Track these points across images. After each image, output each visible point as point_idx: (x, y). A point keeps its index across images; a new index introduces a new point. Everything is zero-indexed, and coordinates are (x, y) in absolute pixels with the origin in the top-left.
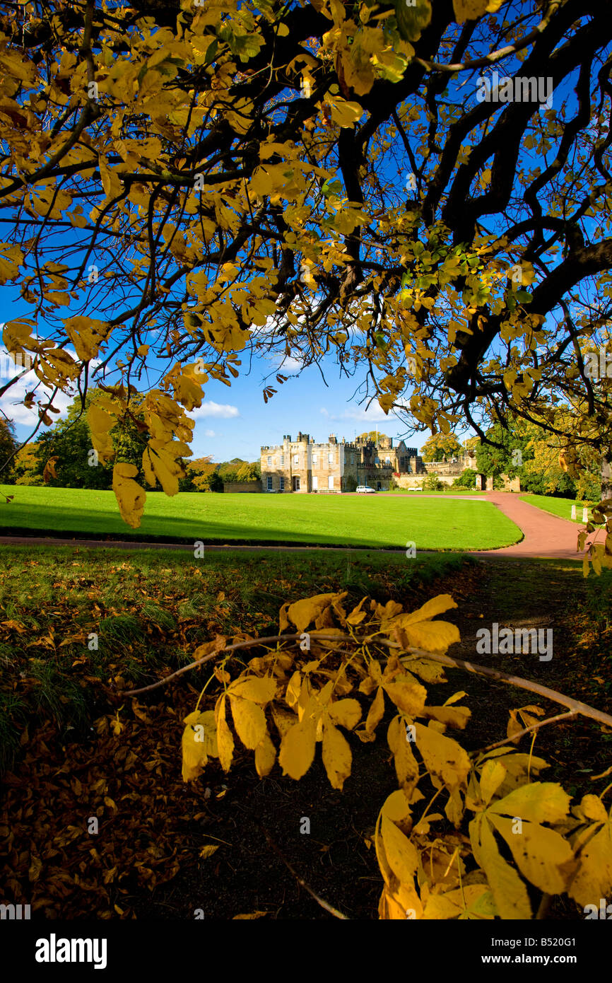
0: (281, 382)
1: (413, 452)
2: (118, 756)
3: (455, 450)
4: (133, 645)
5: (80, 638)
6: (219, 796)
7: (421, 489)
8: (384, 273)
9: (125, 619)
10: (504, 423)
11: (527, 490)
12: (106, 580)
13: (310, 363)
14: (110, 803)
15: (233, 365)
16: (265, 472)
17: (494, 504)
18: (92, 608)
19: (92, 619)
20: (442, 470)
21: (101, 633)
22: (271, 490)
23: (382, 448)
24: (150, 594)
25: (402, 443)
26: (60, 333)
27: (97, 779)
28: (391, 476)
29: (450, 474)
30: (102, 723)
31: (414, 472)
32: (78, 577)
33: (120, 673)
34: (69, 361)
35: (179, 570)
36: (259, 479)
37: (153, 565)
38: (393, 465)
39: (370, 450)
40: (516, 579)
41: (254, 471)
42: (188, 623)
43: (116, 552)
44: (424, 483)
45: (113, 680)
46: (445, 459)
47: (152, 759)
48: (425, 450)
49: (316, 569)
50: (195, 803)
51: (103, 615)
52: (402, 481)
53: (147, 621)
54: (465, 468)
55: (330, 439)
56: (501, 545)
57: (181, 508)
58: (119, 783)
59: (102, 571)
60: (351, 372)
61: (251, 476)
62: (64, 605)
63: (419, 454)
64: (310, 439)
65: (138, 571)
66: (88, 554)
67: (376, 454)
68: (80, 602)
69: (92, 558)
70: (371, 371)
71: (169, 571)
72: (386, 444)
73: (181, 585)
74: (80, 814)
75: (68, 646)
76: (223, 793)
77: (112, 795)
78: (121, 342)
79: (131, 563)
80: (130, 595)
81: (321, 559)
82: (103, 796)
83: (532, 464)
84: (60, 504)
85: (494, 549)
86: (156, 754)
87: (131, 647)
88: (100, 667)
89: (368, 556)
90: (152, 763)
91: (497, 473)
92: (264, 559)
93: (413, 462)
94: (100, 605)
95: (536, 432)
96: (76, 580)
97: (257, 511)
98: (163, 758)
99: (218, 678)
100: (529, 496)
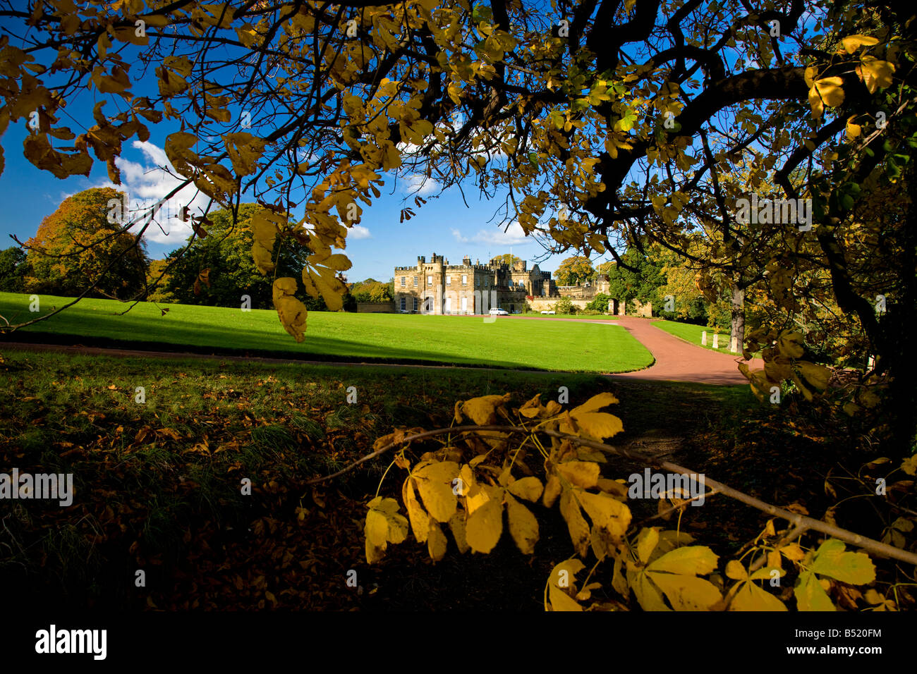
0: (418, 204)
1: (547, 275)
2: (275, 555)
3: (588, 274)
4: (284, 453)
5: (234, 445)
6: (371, 593)
7: (554, 312)
8: (529, 97)
9: (276, 428)
10: (640, 248)
11: (658, 316)
12: (253, 392)
13: (452, 184)
14: (271, 597)
15: (376, 185)
16: (398, 293)
17: (626, 328)
18: (242, 418)
19: (243, 428)
20: (575, 294)
21: (253, 441)
22: (404, 311)
23: (516, 271)
24: (298, 406)
25: (536, 266)
26: (212, 148)
27: (257, 576)
28: (524, 299)
29: (583, 298)
30: (259, 524)
31: (547, 295)
32: (227, 388)
33: (274, 478)
34: (228, 177)
35: (323, 384)
36: (392, 299)
37: (298, 379)
38: (526, 288)
39: (504, 272)
40: (649, 400)
41: (388, 291)
42: (336, 433)
43: (261, 366)
44: (557, 307)
45: (268, 485)
46: (579, 283)
47: (307, 558)
48: (558, 273)
49: (456, 385)
50: (349, 599)
51: (254, 425)
52: (535, 304)
53: (297, 430)
54: (598, 292)
55: (465, 261)
56: (632, 368)
57: (316, 326)
58: (277, 579)
59: (249, 384)
60: (491, 194)
61: (384, 297)
62: (215, 415)
63: (553, 278)
64: (444, 260)
65: (284, 384)
66: (234, 368)
67: (510, 277)
68: (230, 412)
69: (238, 372)
70: (511, 193)
71: (313, 384)
72: (519, 267)
73: (327, 398)
74: (243, 607)
75: (223, 453)
76: (375, 591)
77: (271, 589)
78: (271, 159)
79: (276, 376)
80: (278, 407)
81: (460, 377)
82: (263, 591)
83: (664, 290)
84: (197, 320)
85: (626, 372)
86: (311, 554)
87: (282, 455)
88: (254, 473)
89: (505, 375)
90: (307, 562)
91: (629, 298)
92: (404, 375)
93: (546, 286)
94: (250, 415)
95: (670, 258)
96: (225, 392)
97: (392, 331)
98: (318, 558)
99: (398, 465)
100: (661, 322)
